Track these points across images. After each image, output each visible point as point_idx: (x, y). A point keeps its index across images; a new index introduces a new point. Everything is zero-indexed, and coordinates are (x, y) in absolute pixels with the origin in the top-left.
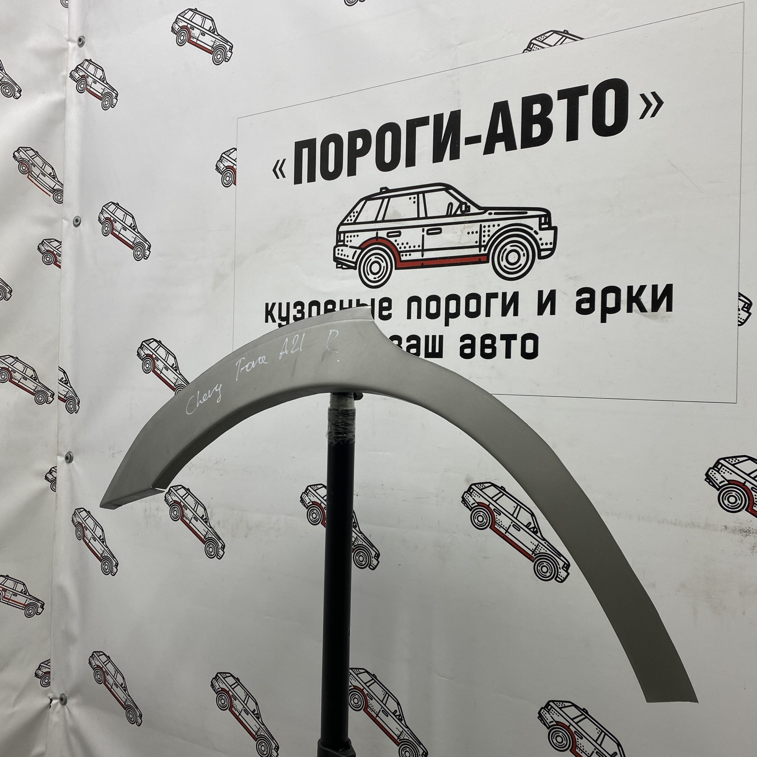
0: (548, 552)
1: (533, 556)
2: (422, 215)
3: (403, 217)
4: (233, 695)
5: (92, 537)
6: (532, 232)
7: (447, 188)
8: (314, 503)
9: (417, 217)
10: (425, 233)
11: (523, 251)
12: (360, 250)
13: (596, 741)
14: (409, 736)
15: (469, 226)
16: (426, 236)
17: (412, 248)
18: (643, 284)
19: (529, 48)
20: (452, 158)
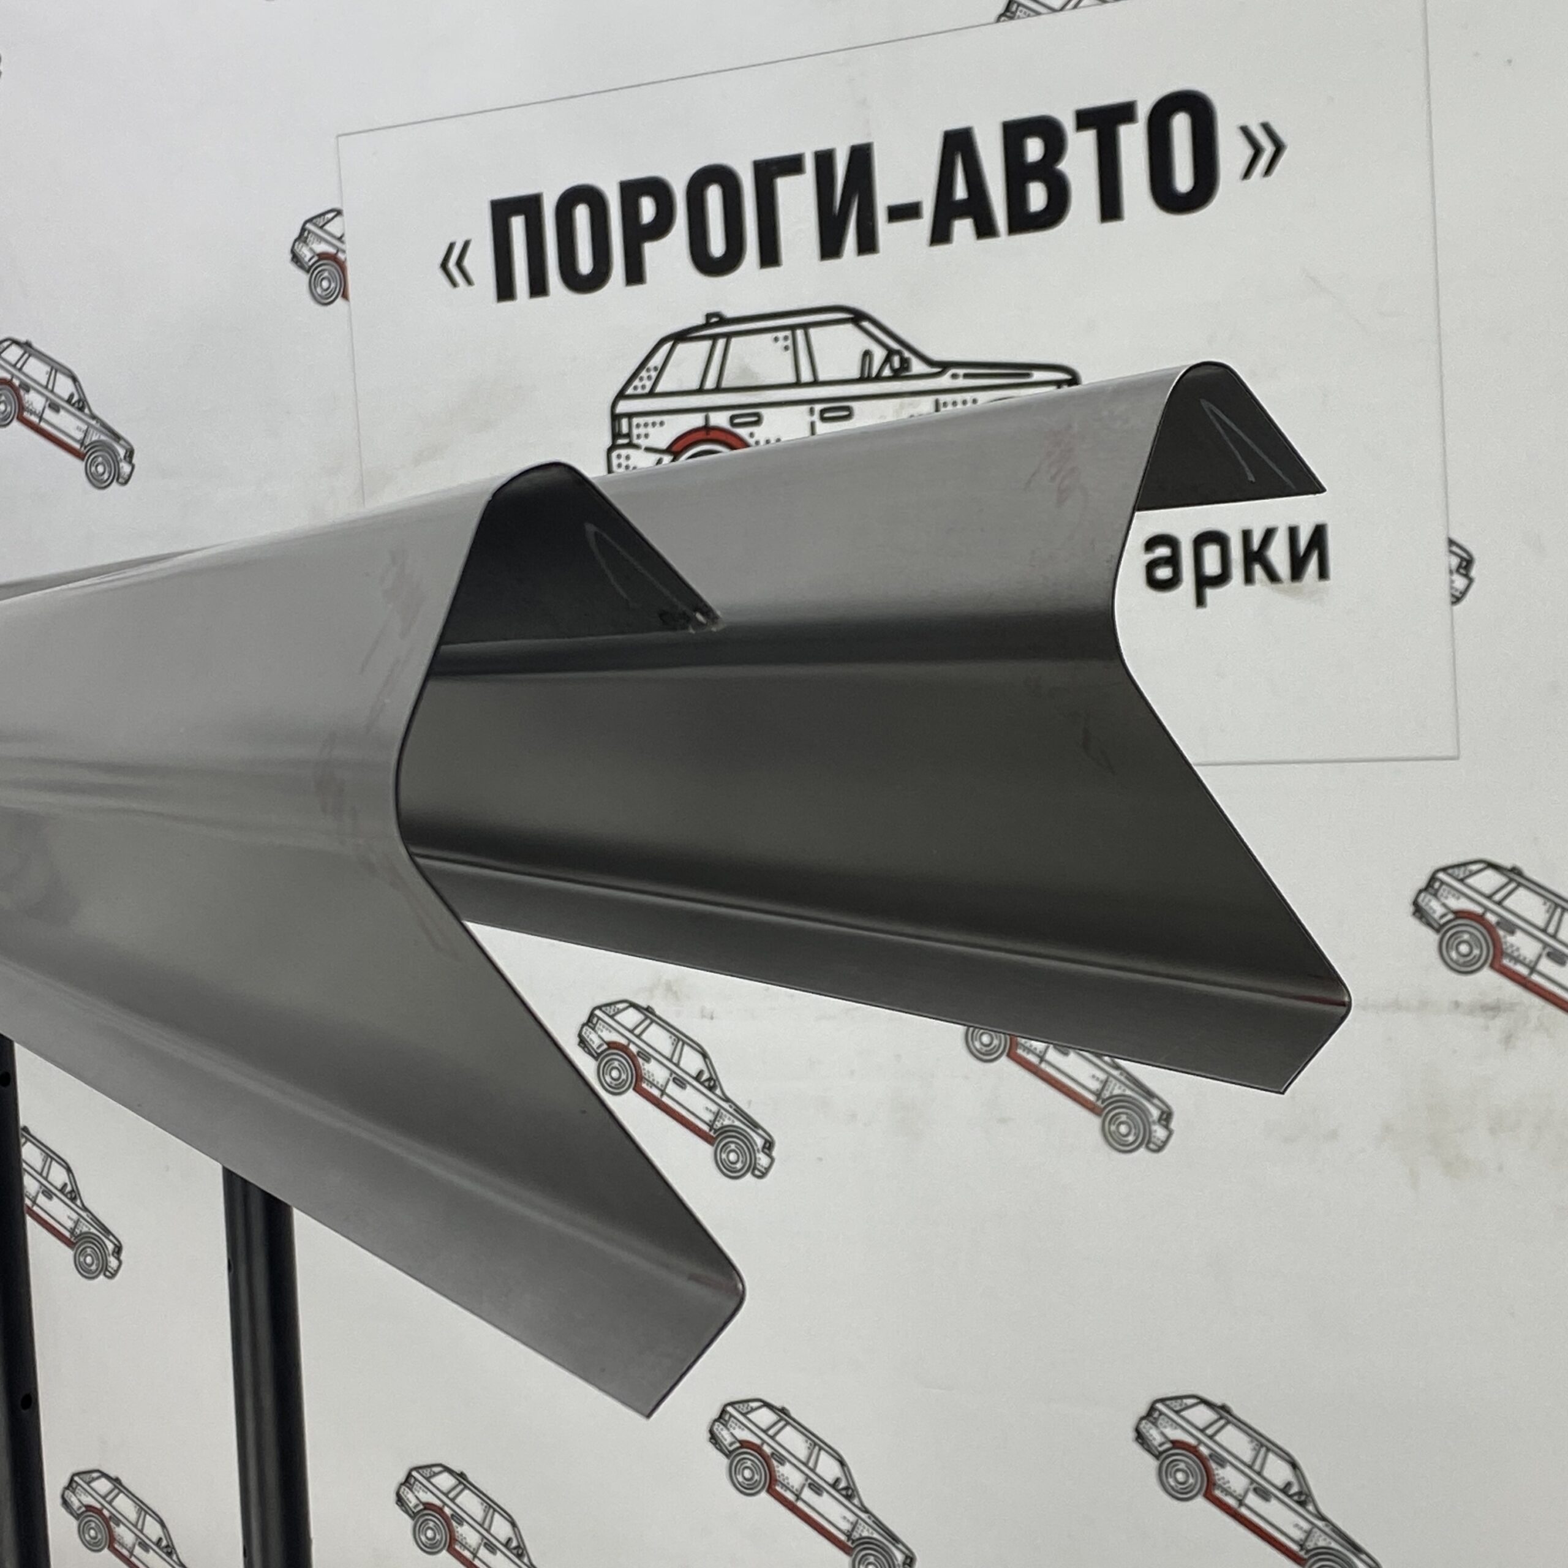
0: (1128, 1092)
1: (1099, 1103)
2: (806, 376)
3: (763, 381)
4: (455, 1516)
5: (41, 1191)
7: (857, 317)
8: (611, 1045)
9: (794, 380)
10: (816, 417)
12: (672, 456)
13: (1250, 1467)
14: (871, 1530)
15: (910, 404)
16: (819, 425)
18: (1271, 524)
19: (1009, 11)
20: (861, 250)
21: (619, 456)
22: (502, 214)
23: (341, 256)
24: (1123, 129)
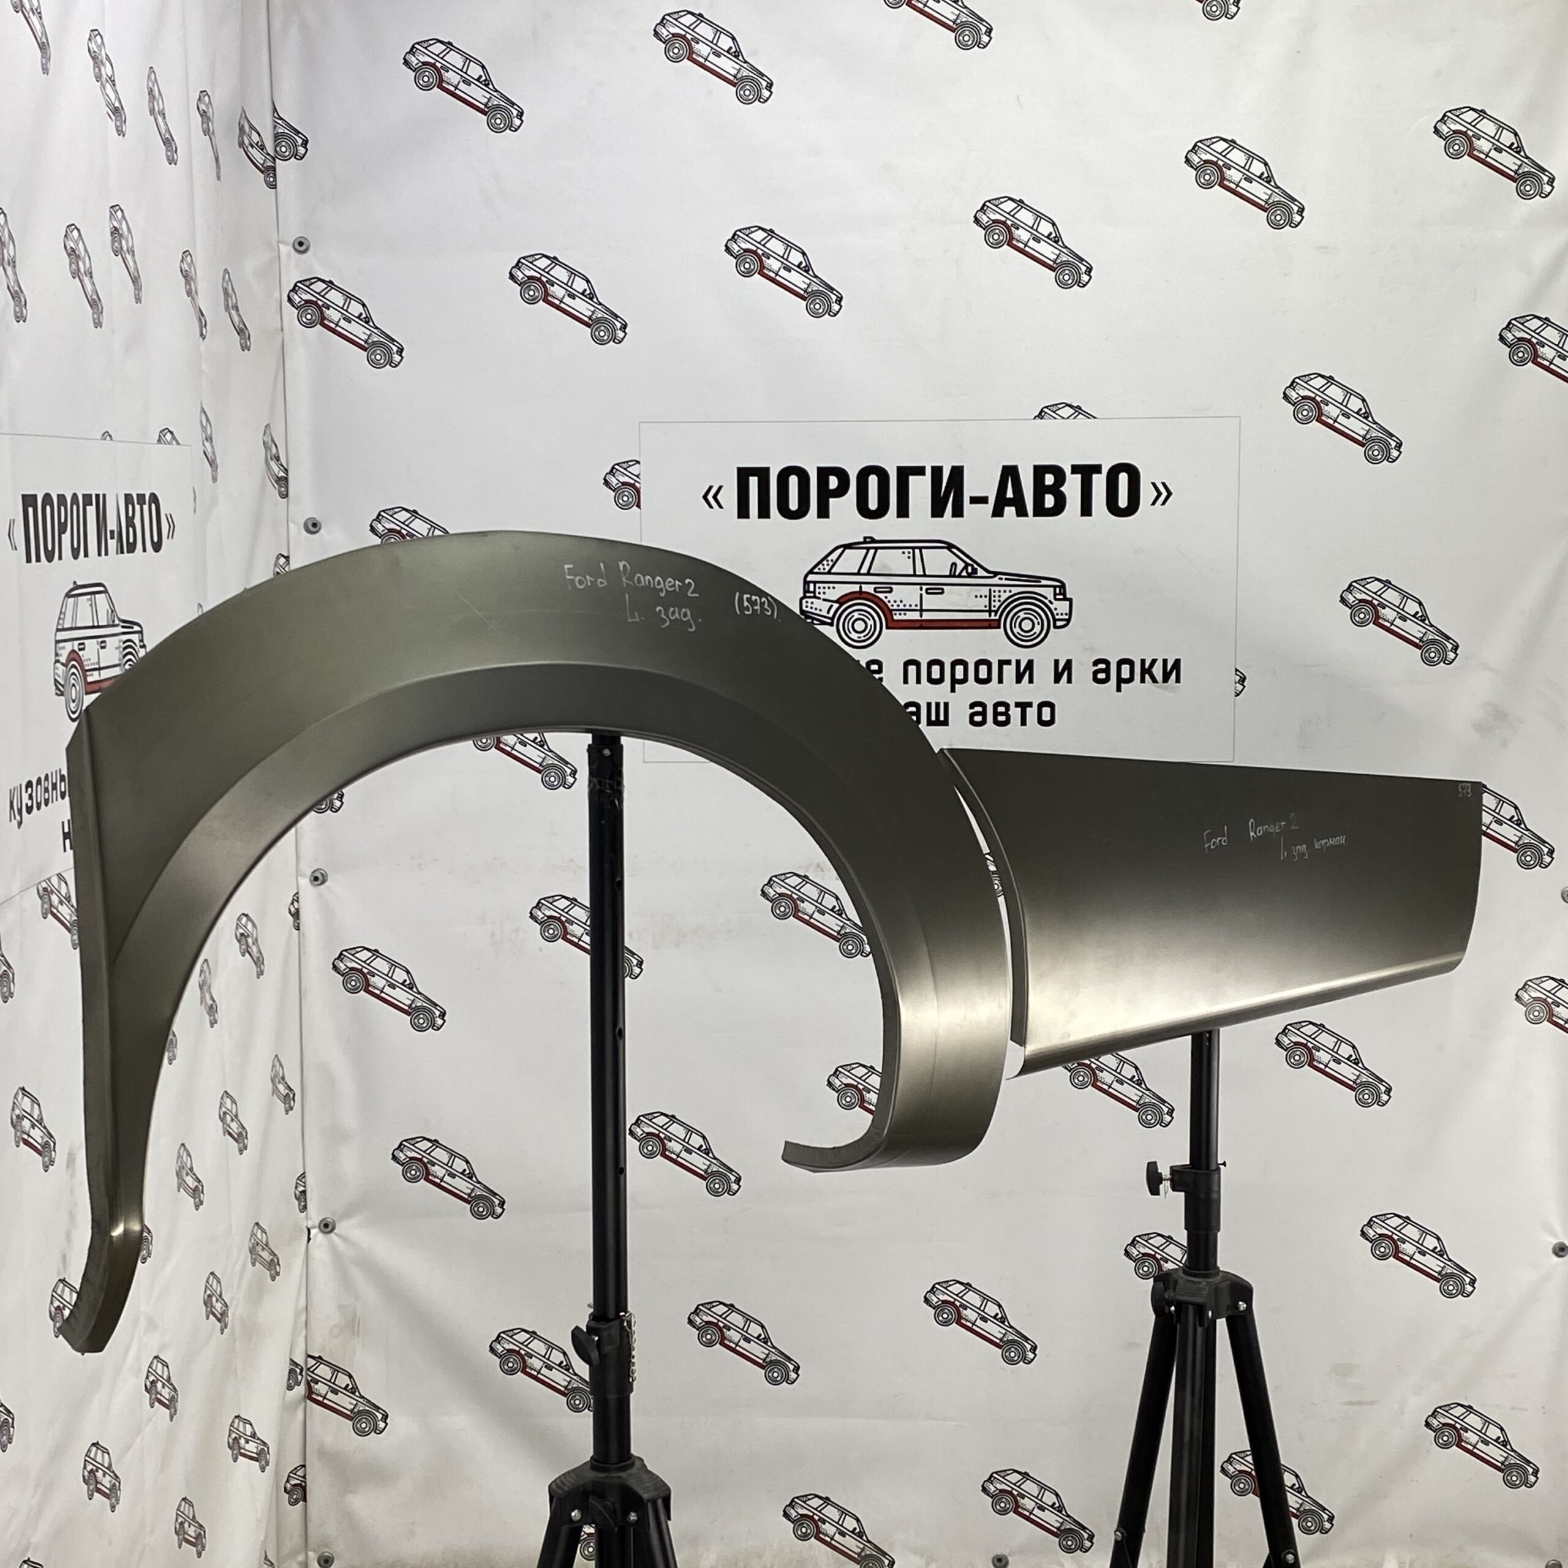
2: (919, 572)
3: (895, 572)
4: (666, 1137)
5: (386, 984)
6: (1046, 601)
7: (950, 547)
8: (781, 895)
9: (912, 573)
10: (923, 592)
11: (1037, 619)
12: (838, 605)
13: (1115, 1070)
15: (976, 589)
16: (924, 595)
17: (908, 607)
18: (1155, 658)
19: (1040, 415)
20: (954, 516)
21: (807, 602)
22: (744, 474)
23: (637, 484)
24: (1095, 476)
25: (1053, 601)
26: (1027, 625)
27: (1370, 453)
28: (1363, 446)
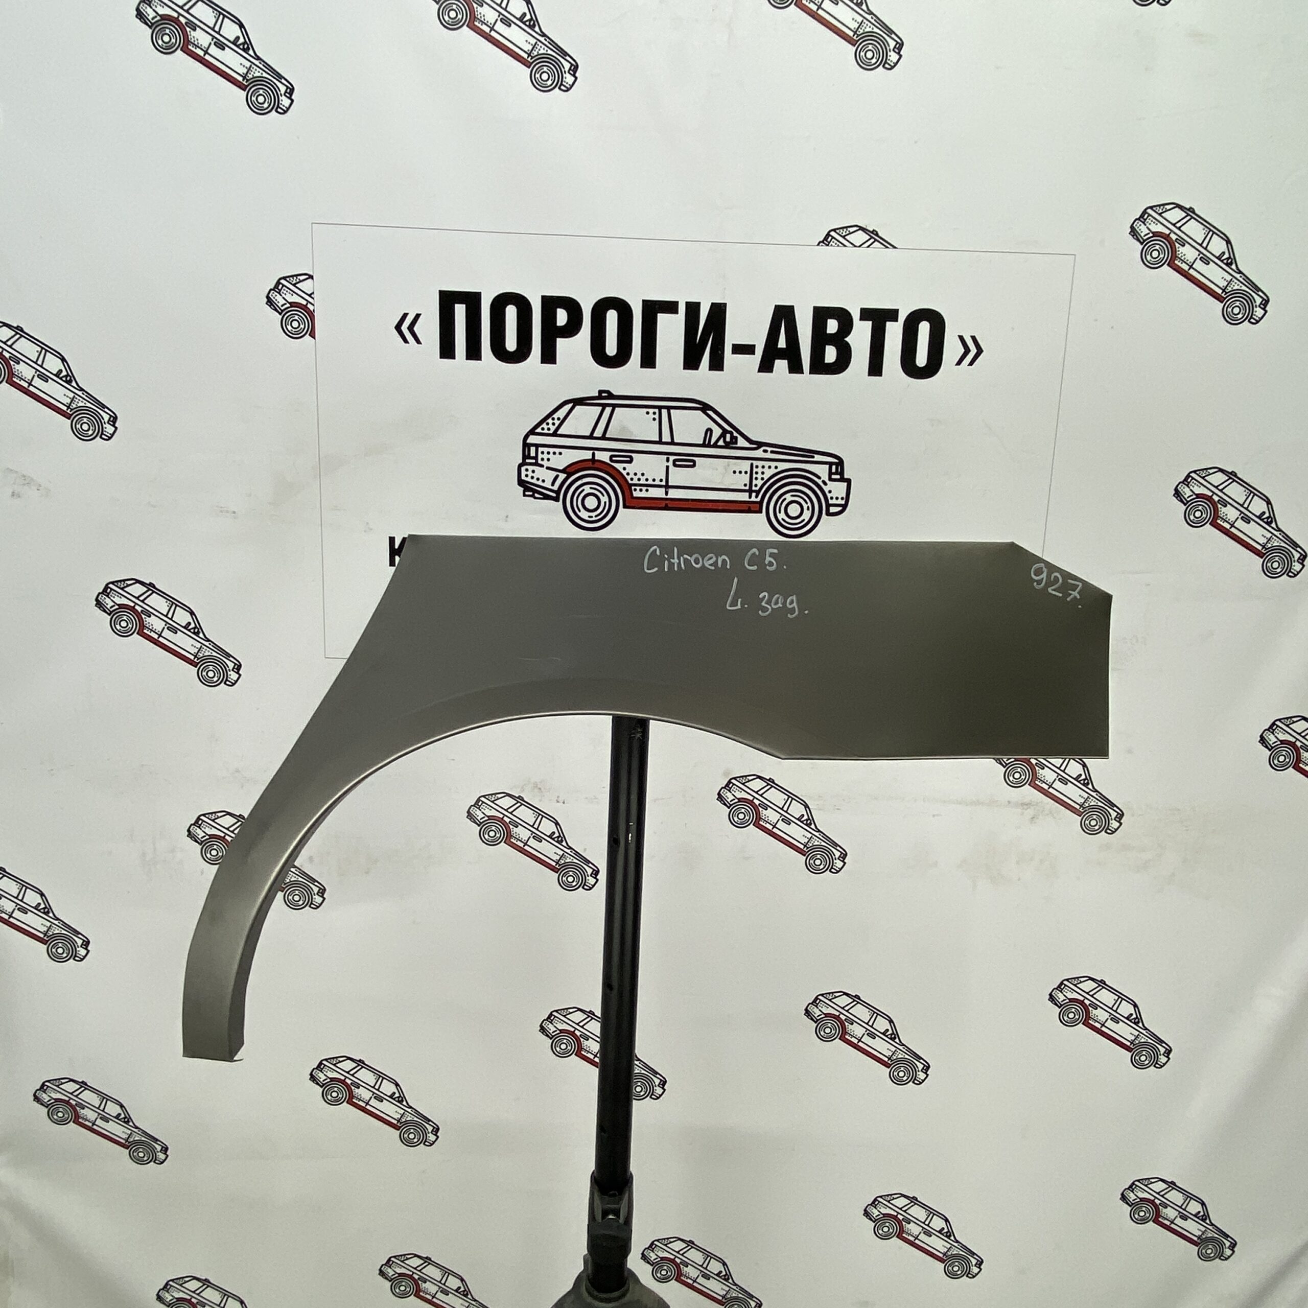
0: (823, 844)
1: (805, 849)
2: (666, 438)
3: (636, 437)
4: (354, 1083)
5: (16, 909)
6: (820, 482)
7: (705, 408)
8: (491, 818)
9: (658, 440)
10: (670, 464)
11: (807, 503)
12: (566, 475)
13: (868, 1024)
15: (735, 464)
16: (672, 468)
17: (650, 482)
19: (826, 240)
20: (712, 368)
21: (527, 470)
22: (448, 300)
23: (309, 306)
24: (889, 325)
25: (827, 481)
26: (794, 510)
27: (1229, 310)
28: (1222, 302)
